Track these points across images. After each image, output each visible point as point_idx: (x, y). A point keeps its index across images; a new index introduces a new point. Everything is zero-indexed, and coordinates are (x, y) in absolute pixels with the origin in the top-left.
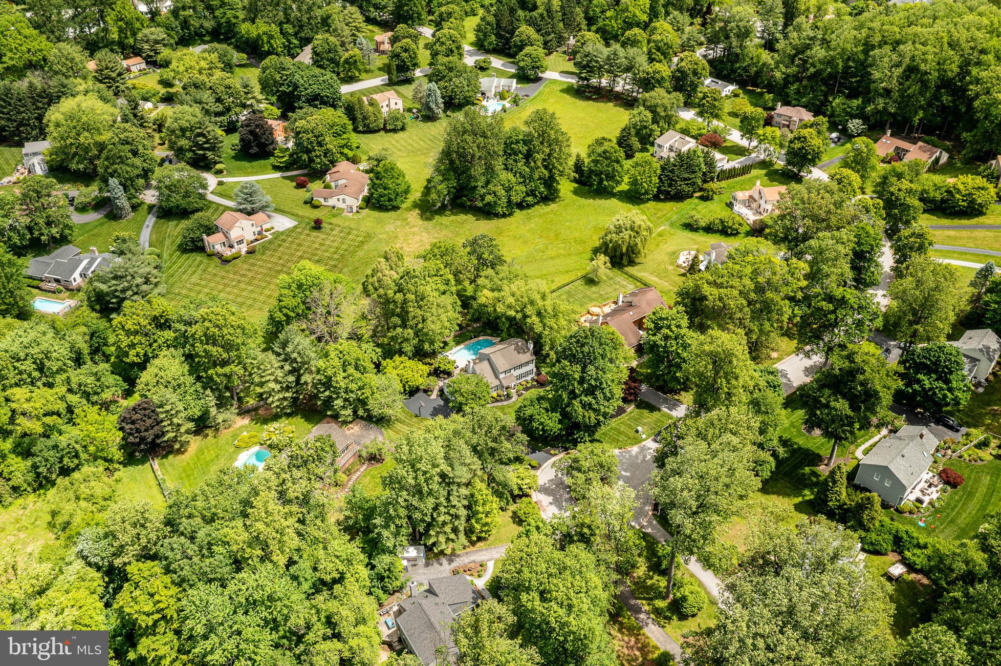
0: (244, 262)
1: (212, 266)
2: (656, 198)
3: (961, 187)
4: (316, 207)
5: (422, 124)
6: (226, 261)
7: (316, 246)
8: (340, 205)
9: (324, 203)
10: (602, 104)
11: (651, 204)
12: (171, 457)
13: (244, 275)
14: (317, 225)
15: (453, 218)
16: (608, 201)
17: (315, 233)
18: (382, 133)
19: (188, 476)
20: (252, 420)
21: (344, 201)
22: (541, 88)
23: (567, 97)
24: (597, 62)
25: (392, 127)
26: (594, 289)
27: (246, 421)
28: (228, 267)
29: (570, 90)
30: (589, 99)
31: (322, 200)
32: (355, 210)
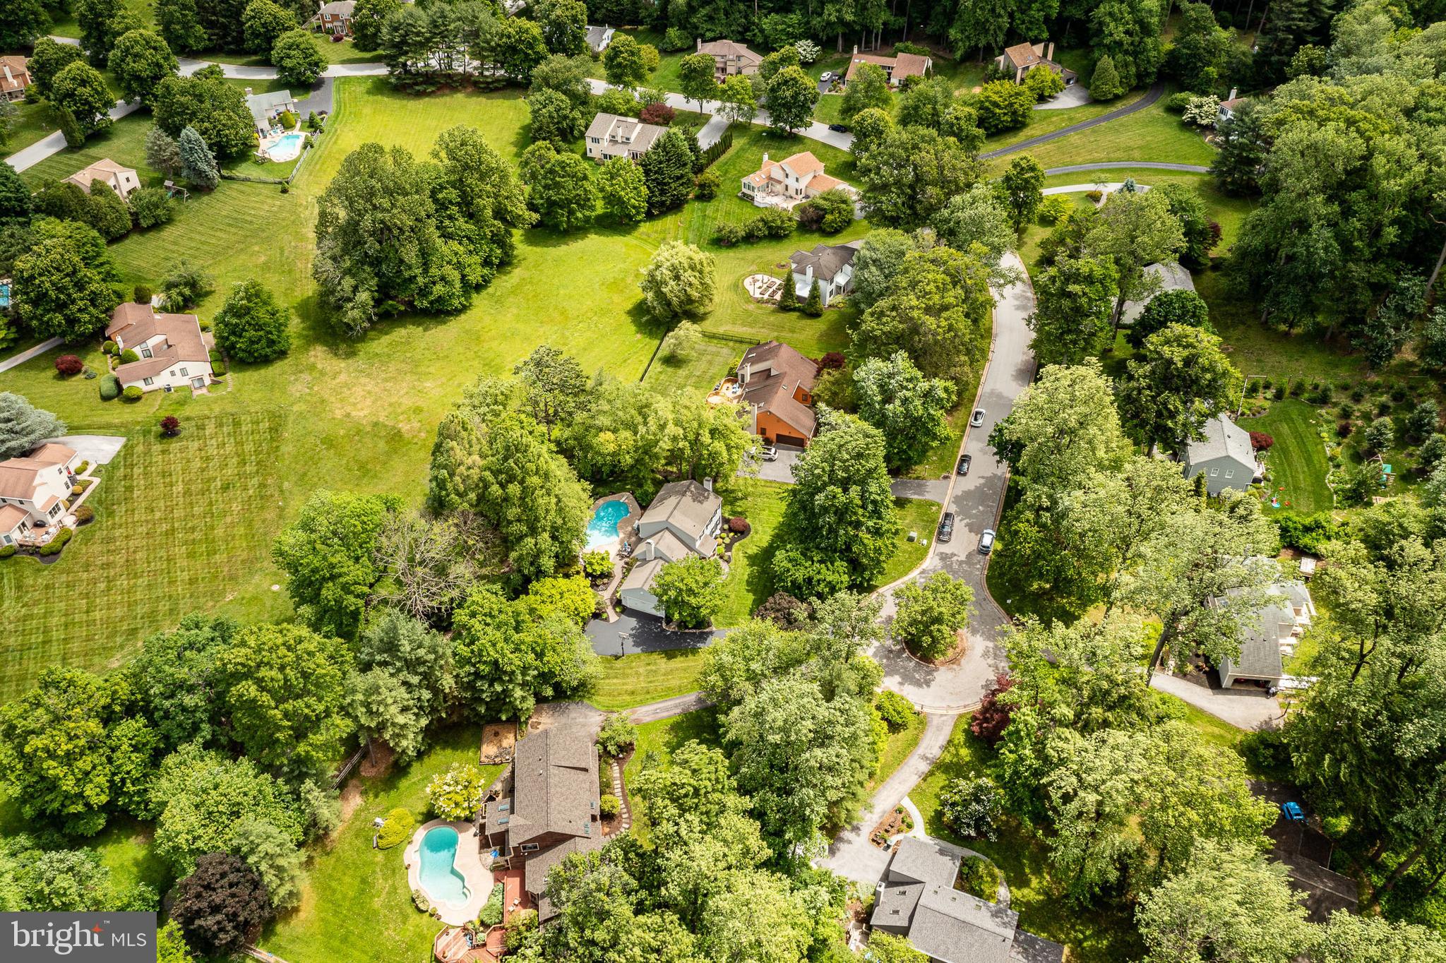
0: (86, 541)
1: (27, 572)
2: (650, 216)
3: (996, 98)
4: (134, 400)
5: (193, 204)
6: (49, 555)
7: (197, 464)
8: (179, 381)
9: (145, 388)
10: (447, 99)
11: (645, 228)
12: (280, 928)
13: (107, 566)
14: (169, 429)
15: (385, 339)
16: (586, 240)
17: (175, 445)
18: (135, 238)
19: (344, 940)
20: (364, 793)
21: (184, 372)
22: (334, 96)
23: (386, 101)
24: (418, 34)
25: (151, 221)
26: (682, 372)
27: (356, 801)
28: (60, 563)
29: (382, 87)
30: (420, 95)
31: (140, 385)
32: (207, 381)
